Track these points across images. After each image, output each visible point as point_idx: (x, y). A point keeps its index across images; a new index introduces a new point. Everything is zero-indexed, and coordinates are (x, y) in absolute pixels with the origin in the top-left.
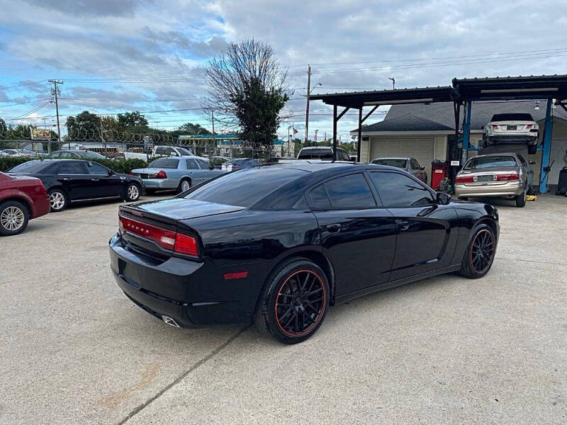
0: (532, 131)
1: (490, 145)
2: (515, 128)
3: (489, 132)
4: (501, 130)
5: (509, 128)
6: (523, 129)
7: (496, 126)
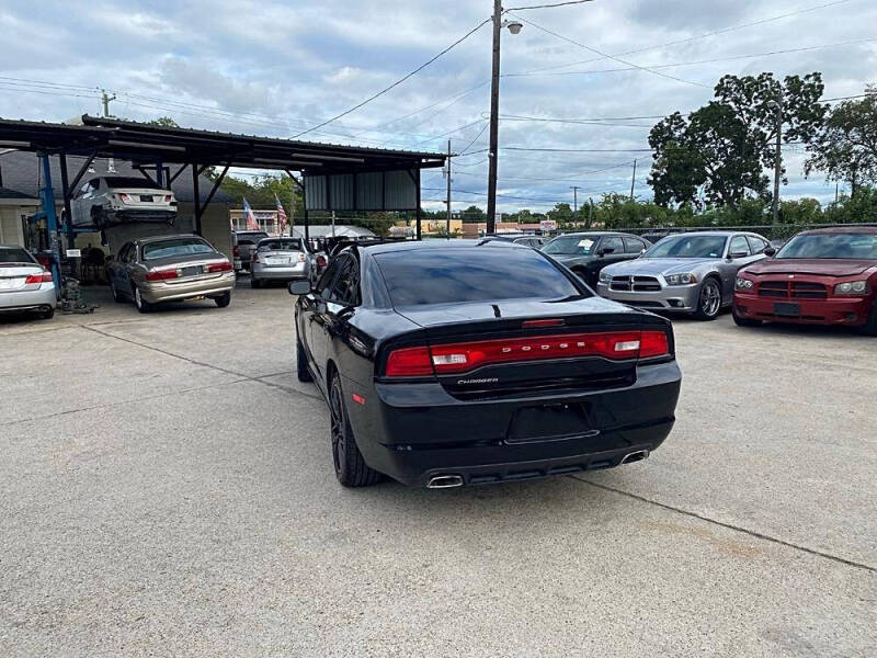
0: (172, 204)
1: (114, 224)
2: (149, 198)
3: (113, 204)
4: (131, 200)
5: (144, 198)
6: (162, 202)
7: (125, 195)
